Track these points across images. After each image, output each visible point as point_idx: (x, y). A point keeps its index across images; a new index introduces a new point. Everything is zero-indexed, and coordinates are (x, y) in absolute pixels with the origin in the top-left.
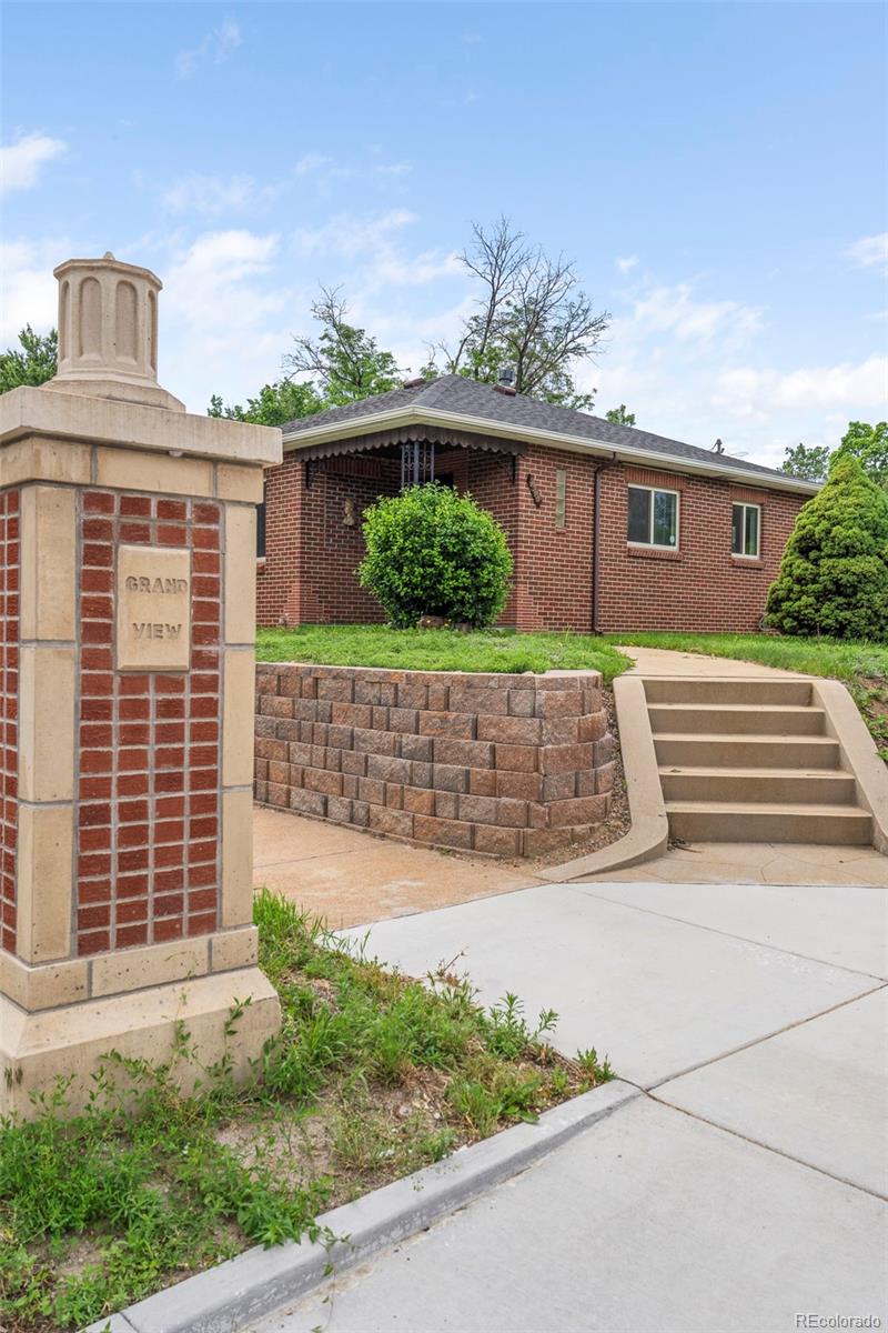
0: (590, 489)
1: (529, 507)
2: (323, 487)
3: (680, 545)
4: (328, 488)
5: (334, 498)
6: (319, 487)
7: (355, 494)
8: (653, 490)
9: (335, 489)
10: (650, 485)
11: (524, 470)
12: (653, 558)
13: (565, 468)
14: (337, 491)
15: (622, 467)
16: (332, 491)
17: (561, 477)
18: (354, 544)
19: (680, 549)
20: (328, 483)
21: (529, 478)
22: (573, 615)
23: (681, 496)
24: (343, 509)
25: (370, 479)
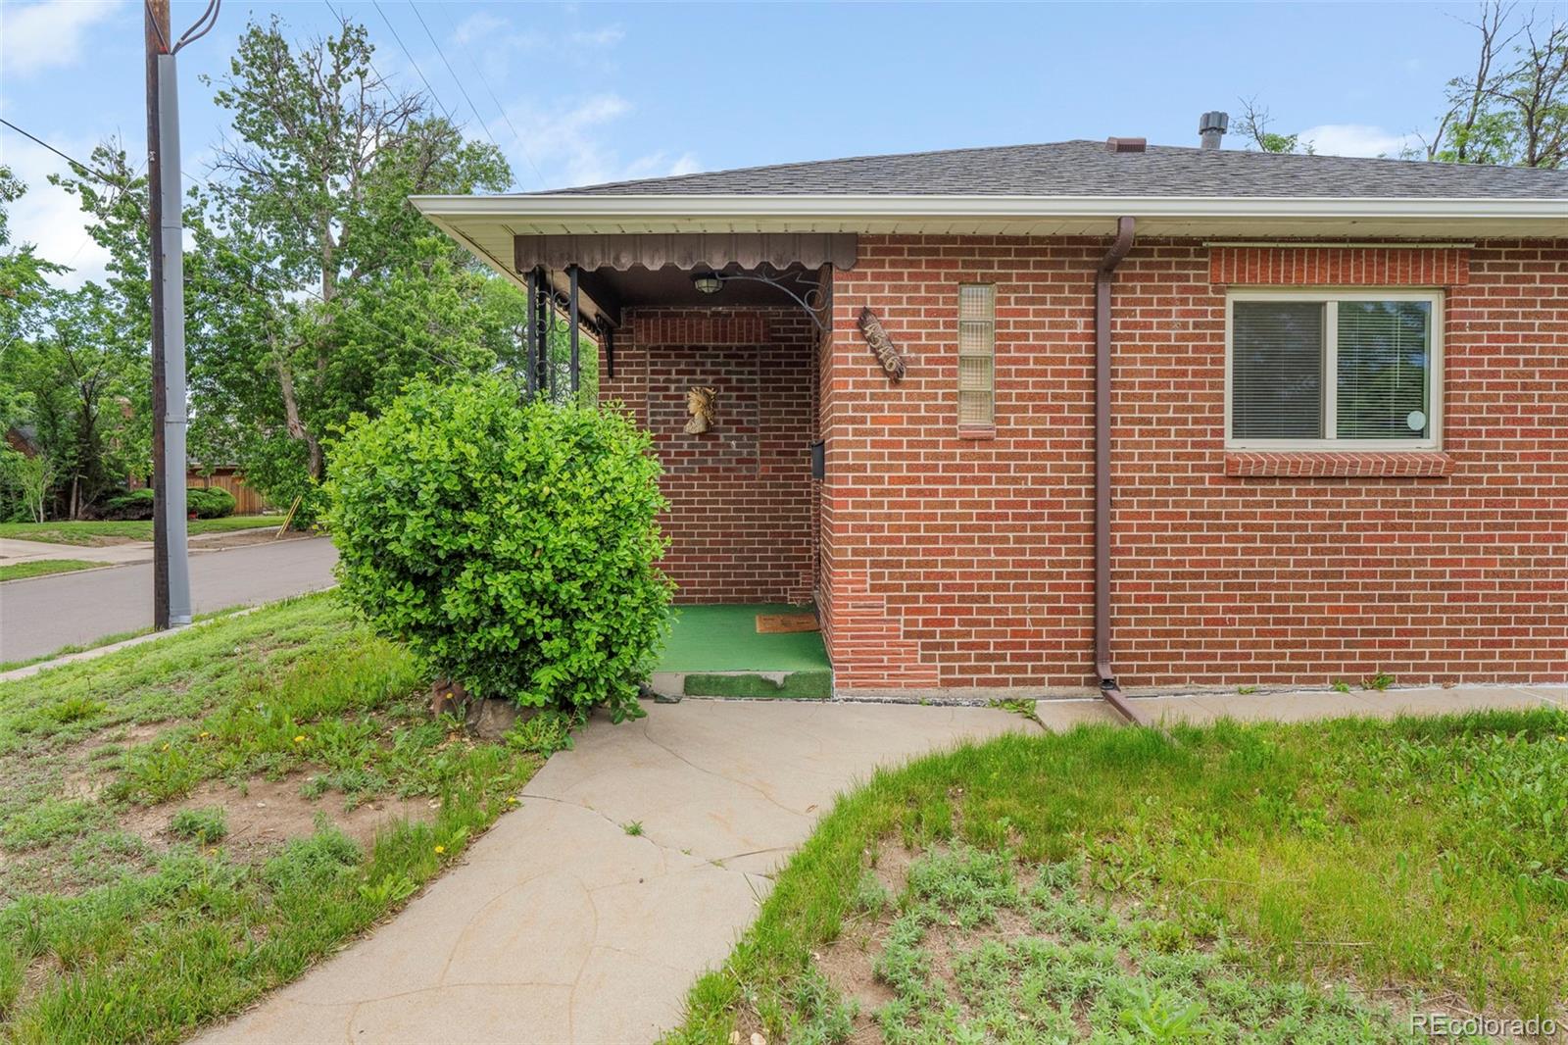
0: (1081, 321)
1: (866, 385)
2: (644, 372)
3: (1446, 433)
4: (653, 372)
5: (667, 389)
6: (633, 372)
7: (711, 378)
8: (1332, 300)
9: (669, 372)
10: (1321, 287)
11: (848, 300)
12: (1328, 476)
13: (987, 281)
14: (674, 376)
15: (1203, 253)
16: (662, 378)
17: (976, 304)
18: (710, 464)
19: (1446, 445)
20: (653, 364)
21: (863, 317)
22: (1025, 634)
23: (1448, 304)
24: (685, 405)
25: (746, 348)
